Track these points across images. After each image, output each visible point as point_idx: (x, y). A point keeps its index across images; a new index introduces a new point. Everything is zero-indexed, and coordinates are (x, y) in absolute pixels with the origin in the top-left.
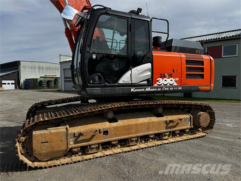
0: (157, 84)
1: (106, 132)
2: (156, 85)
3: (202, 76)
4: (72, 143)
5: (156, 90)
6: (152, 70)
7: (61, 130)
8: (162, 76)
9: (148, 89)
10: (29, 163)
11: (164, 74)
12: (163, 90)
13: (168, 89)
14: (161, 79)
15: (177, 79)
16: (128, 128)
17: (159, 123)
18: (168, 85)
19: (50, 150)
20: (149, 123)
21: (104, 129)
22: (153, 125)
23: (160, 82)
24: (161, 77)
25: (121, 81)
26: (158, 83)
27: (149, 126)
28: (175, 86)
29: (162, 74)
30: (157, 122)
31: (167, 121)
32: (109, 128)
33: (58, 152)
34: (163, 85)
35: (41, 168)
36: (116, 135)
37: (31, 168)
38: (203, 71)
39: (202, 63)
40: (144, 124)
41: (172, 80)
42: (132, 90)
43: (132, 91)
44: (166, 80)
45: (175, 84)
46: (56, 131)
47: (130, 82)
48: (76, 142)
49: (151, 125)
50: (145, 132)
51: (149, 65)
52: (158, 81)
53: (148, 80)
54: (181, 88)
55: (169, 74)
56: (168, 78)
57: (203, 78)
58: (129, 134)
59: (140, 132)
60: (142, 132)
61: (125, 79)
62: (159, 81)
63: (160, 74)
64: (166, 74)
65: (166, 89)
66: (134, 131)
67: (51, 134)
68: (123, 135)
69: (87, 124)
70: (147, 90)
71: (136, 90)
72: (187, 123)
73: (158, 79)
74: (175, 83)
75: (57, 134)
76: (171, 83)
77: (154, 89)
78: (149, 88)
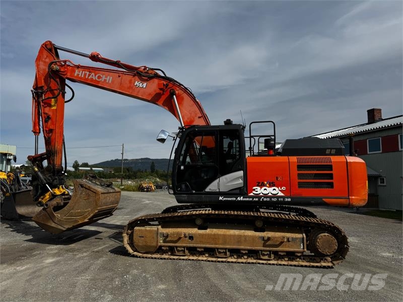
0: (254, 194)
1: (191, 238)
2: (252, 194)
3: (331, 185)
4: (161, 241)
5: (251, 199)
6: (245, 178)
7: (154, 229)
8: (260, 184)
9: (241, 199)
10: (130, 251)
11: (263, 183)
12: (261, 200)
13: (268, 199)
14: (259, 188)
15: (283, 188)
16: (215, 238)
17: (253, 238)
18: (270, 194)
19: (144, 244)
20: (240, 236)
21: (189, 234)
22: (245, 239)
23: (257, 191)
24: (258, 186)
25: (207, 190)
26: (254, 192)
27: (239, 240)
28: (281, 197)
29: (259, 183)
30: (250, 236)
31: (264, 238)
32: (194, 234)
33: (150, 247)
34: (261, 194)
35: (137, 257)
36: (201, 242)
37: (133, 256)
38: (332, 178)
39: (330, 167)
40: (234, 236)
41: (274, 189)
42: (221, 198)
43: (220, 199)
44: (265, 189)
45: (281, 194)
46: (150, 229)
47: (218, 190)
48: (165, 241)
49: (243, 239)
50: (234, 245)
51: (241, 173)
52: (254, 190)
53: (239, 188)
54: (289, 200)
55: (270, 183)
56: (268, 187)
57: (332, 187)
58: (216, 244)
59: (228, 245)
60: (230, 245)
61: (213, 187)
62: (256, 190)
63: (257, 182)
64: (266, 183)
65: (265, 199)
66: (221, 241)
67: (146, 230)
68: (208, 243)
69: (178, 228)
70: (239, 199)
71: (225, 199)
72: (298, 245)
73: (254, 188)
74: (280, 192)
75: (150, 231)
76: (274, 192)
77: (248, 199)
78: (242, 198)
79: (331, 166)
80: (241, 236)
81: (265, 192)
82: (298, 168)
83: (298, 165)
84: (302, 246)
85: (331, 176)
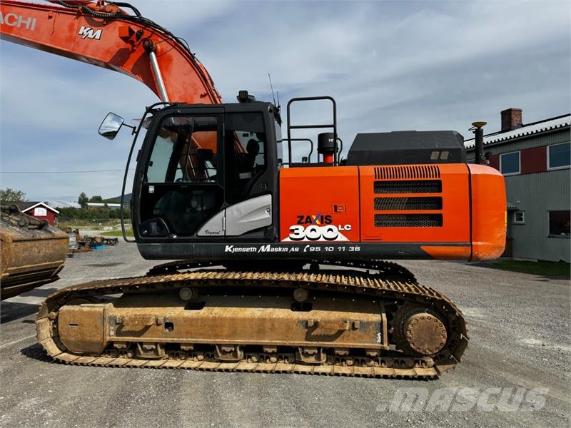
0: (291, 239)
1: (169, 325)
2: (288, 240)
3: (438, 220)
4: (112, 333)
5: (285, 249)
6: (276, 208)
7: (98, 309)
8: (304, 220)
9: (267, 248)
11: (309, 217)
12: (305, 251)
13: (318, 249)
14: (301, 228)
15: (347, 227)
16: (215, 324)
17: (287, 323)
18: (322, 239)
19: (80, 338)
20: (262, 320)
21: (165, 319)
22: (273, 325)
23: (298, 234)
24: (299, 223)
25: (202, 233)
26: (292, 236)
27: (262, 327)
28: (342, 244)
29: (302, 217)
30: (283, 319)
31: (307, 322)
32: (175, 319)
33: (91, 343)
34: (306, 240)
35: (64, 363)
36: (188, 334)
38: (440, 207)
39: (437, 185)
41: (330, 230)
42: (228, 249)
43: (226, 250)
44: (313, 230)
45: (342, 238)
46: (89, 309)
47: (222, 234)
48: (118, 333)
49: (268, 325)
50: (251, 337)
51: (267, 199)
52: (293, 231)
53: (264, 229)
54: (358, 249)
55: (322, 217)
56: (319, 226)
57: (440, 224)
58: (217, 336)
59: (241, 337)
60: (245, 337)
61: (213, 226)
62: (296, 232)
63: (298, 217)
64: (314, 217)
65: (312, 249)
66: (226, 331)
67: (82, 313)
68: (202, 335)
70: (263, 249)
71: (235, 250)
72: (372, 335)
73: (292, 228)
74: (340, 235)
75: (91, 314)
76: (330, 235)
77: (280, 249)
78: (268, 246)
79: (439, 182)
80: (264, 319)
81: (313, 235)
82: (375, 187)
83: (375, 183)
84: (380, 337)
85: (438, 203)
